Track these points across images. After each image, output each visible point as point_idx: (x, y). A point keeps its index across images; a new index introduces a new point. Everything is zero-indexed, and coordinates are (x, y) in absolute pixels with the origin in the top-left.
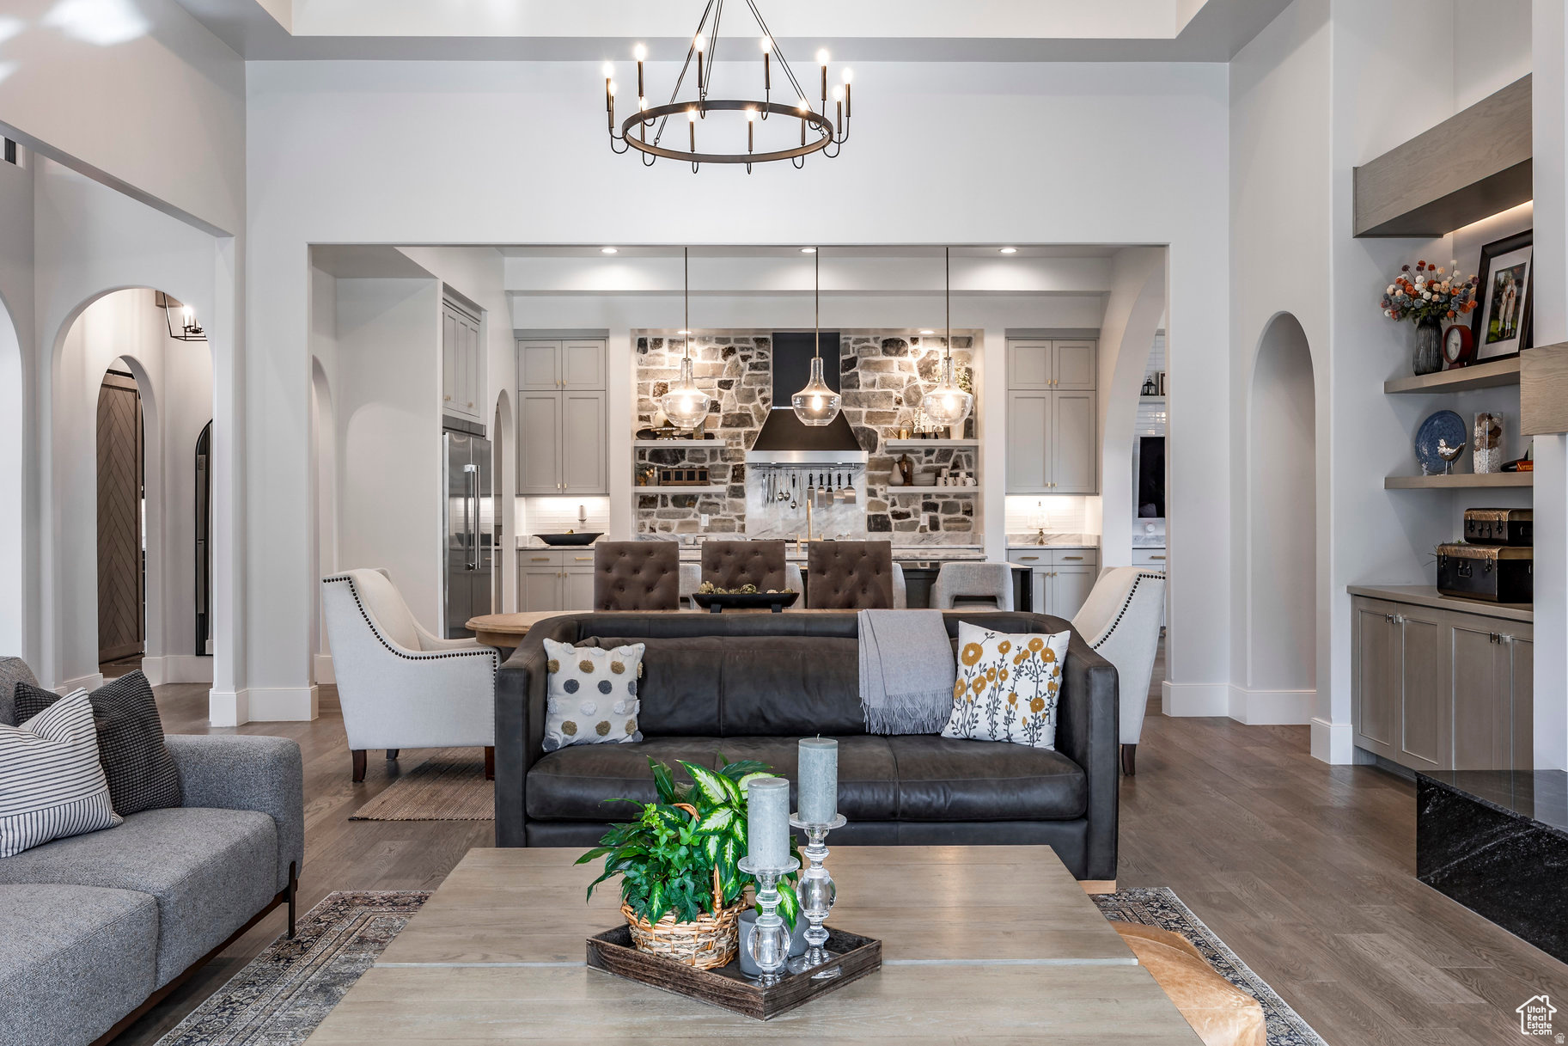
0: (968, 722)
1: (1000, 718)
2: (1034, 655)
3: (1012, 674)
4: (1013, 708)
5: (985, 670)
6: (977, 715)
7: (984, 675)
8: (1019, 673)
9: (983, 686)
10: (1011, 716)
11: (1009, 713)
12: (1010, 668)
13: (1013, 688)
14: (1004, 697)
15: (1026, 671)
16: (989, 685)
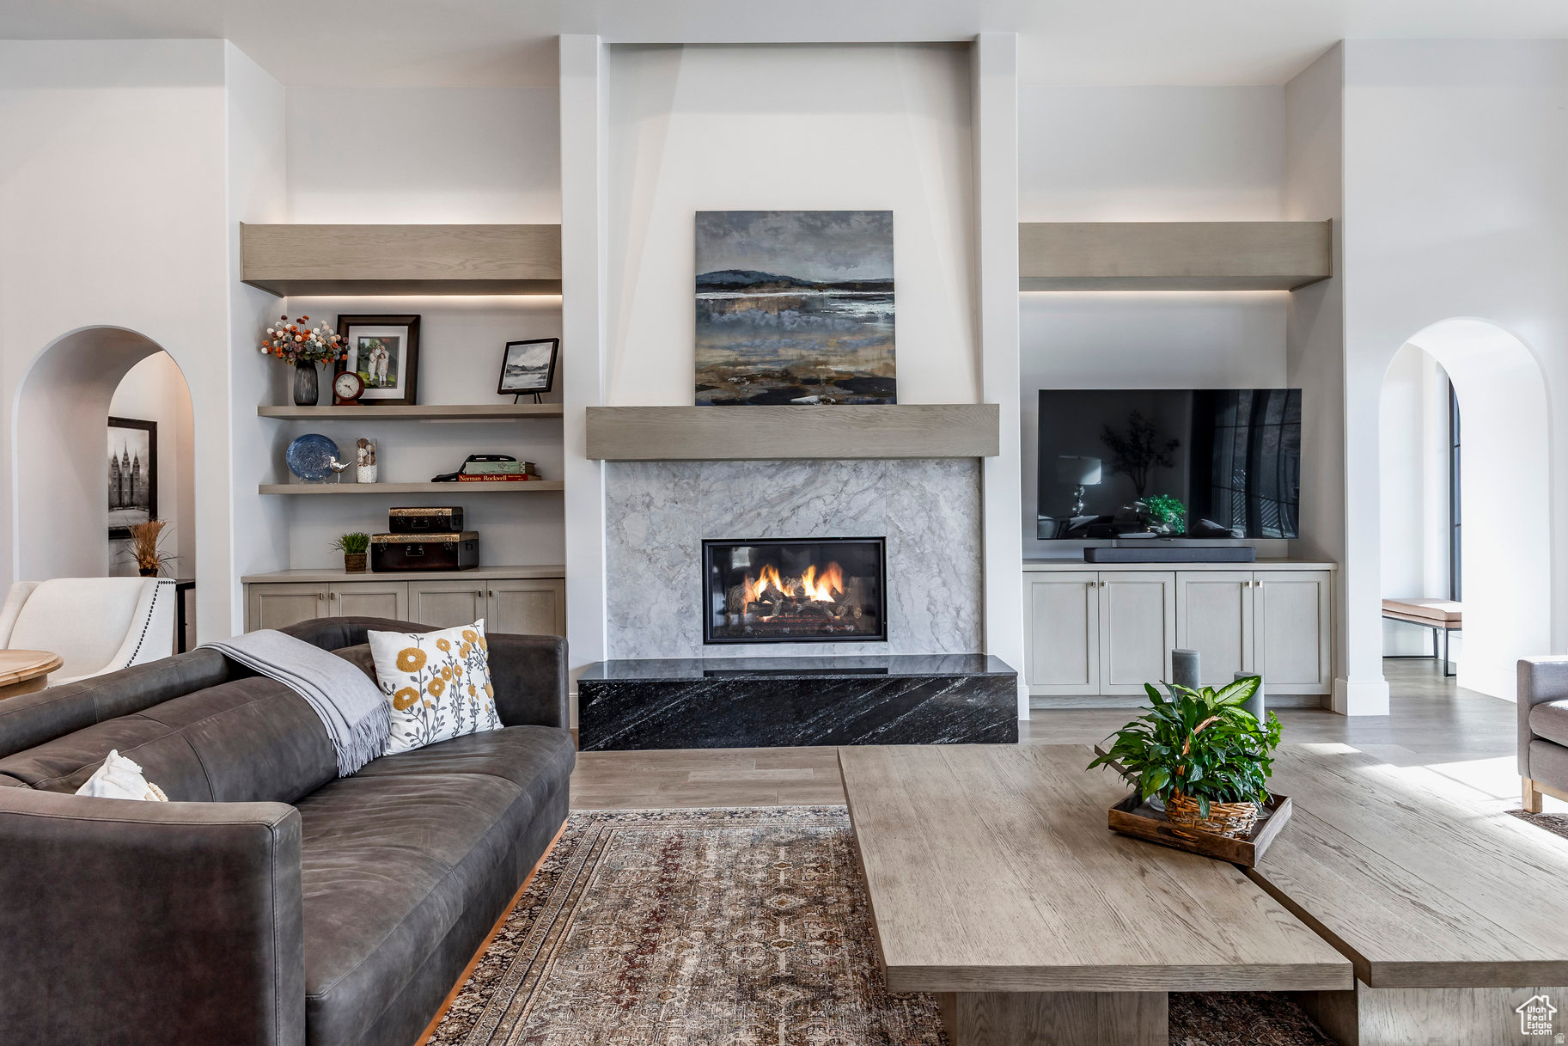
0: (433, 728)
1: (466, 713)
2: (474, 646)
3: (465, 668)
4: (475, 699)
5: (438, 671)
6: (442, 717)
7: (439, 676)
8: (469, 665)
9: (442, 687)
10: (476, 708)
11: (473, 704)
12: (461, 662)
13: (469, 681)
14: (464, 691)
15: (475, 662)
16: (448, 684)
